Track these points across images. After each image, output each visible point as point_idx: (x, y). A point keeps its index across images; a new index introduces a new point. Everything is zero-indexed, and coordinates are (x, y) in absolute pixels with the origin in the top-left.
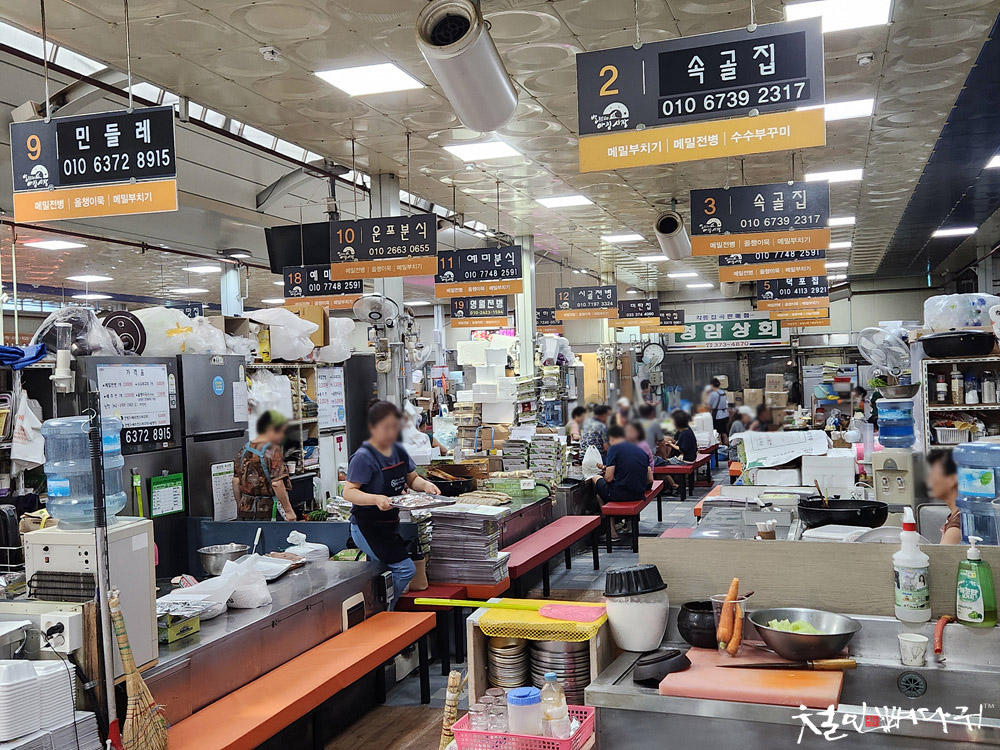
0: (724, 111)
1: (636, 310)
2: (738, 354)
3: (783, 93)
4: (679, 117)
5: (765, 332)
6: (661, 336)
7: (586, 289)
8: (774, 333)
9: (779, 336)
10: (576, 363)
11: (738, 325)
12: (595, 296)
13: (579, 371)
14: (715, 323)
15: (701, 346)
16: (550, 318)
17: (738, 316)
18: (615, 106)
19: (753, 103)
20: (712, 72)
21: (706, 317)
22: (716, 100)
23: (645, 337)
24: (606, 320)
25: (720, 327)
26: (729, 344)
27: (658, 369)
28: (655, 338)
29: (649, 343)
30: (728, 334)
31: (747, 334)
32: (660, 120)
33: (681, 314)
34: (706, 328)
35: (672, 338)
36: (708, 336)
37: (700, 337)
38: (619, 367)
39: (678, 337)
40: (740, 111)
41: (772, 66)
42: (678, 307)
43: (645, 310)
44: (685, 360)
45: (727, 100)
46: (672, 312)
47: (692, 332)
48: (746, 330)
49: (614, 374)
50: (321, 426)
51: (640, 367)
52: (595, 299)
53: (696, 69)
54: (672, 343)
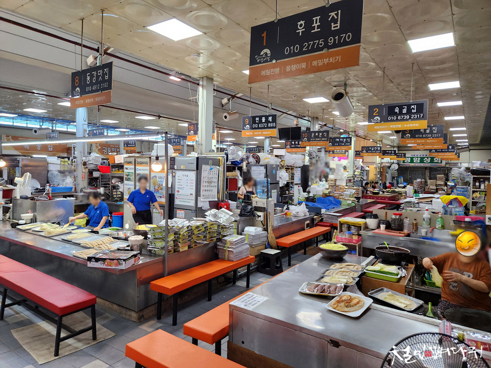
0: (403, 120)
1: (389, 153)
2: (426, 168)
3: (417, 116)
4: (392, 121)
5: (436, 161)
6: (398, 161)
7: (372, 147)
8: (440, 162)
9: (441, 163)
10: (367, 169)
11: (426, 159)
12: (374, 149)
13: (368, 171)
14: (417, 158)
15: (412, 164)
16: (359, 154)
17: (426, 155)
18: (377, 117)
19: (410, 118)
20: (401, 111)
21: (414, 155)
22: (401, 117)
23: (392, 161)
24: (378, 157)
25: (419, 159)
26: (422, 165)
27: (396, 171)
28: (395, 161)
29: (393, 163)
30: (422, 161)
31: (429, 161)
32: (388, 121)
33: (405, 154)
34: (414, 159)
35: (402, 162)
36: (414, 161)
37: (412, 161)
38: (382, 170)
39: (404, 162)
40: (407, 120)
41: (415, 110)
42: (404, 152)
43: (391, 153)
44: (406, 169)
45: (404, 117)
46: (401, 154)
47: (409, 160)
48: (429, 160)
49: (380, 173)
50: (295, 183)
51: (389, 171)
52: (374, 150)
53: (397, 110)
54: (402, 163)
